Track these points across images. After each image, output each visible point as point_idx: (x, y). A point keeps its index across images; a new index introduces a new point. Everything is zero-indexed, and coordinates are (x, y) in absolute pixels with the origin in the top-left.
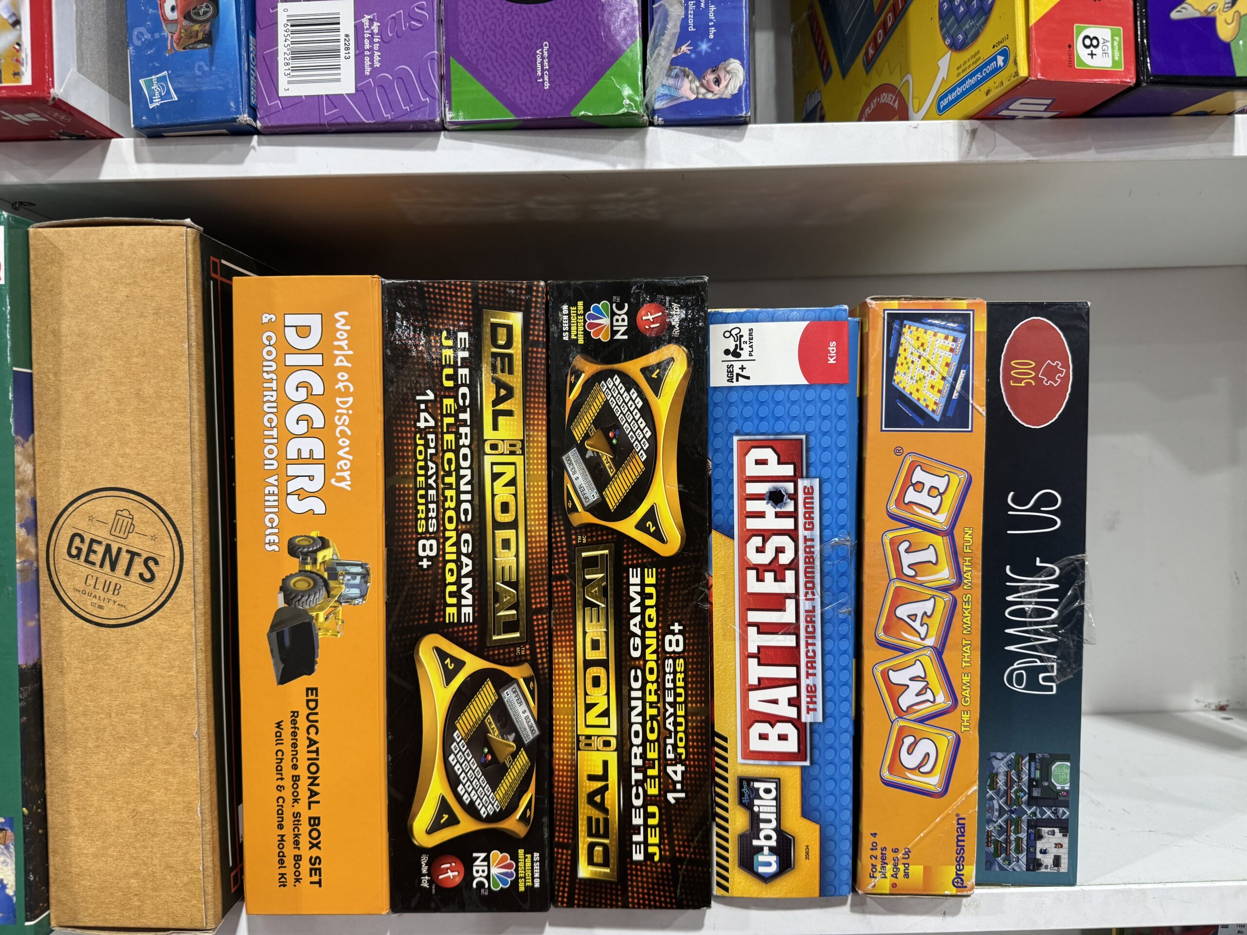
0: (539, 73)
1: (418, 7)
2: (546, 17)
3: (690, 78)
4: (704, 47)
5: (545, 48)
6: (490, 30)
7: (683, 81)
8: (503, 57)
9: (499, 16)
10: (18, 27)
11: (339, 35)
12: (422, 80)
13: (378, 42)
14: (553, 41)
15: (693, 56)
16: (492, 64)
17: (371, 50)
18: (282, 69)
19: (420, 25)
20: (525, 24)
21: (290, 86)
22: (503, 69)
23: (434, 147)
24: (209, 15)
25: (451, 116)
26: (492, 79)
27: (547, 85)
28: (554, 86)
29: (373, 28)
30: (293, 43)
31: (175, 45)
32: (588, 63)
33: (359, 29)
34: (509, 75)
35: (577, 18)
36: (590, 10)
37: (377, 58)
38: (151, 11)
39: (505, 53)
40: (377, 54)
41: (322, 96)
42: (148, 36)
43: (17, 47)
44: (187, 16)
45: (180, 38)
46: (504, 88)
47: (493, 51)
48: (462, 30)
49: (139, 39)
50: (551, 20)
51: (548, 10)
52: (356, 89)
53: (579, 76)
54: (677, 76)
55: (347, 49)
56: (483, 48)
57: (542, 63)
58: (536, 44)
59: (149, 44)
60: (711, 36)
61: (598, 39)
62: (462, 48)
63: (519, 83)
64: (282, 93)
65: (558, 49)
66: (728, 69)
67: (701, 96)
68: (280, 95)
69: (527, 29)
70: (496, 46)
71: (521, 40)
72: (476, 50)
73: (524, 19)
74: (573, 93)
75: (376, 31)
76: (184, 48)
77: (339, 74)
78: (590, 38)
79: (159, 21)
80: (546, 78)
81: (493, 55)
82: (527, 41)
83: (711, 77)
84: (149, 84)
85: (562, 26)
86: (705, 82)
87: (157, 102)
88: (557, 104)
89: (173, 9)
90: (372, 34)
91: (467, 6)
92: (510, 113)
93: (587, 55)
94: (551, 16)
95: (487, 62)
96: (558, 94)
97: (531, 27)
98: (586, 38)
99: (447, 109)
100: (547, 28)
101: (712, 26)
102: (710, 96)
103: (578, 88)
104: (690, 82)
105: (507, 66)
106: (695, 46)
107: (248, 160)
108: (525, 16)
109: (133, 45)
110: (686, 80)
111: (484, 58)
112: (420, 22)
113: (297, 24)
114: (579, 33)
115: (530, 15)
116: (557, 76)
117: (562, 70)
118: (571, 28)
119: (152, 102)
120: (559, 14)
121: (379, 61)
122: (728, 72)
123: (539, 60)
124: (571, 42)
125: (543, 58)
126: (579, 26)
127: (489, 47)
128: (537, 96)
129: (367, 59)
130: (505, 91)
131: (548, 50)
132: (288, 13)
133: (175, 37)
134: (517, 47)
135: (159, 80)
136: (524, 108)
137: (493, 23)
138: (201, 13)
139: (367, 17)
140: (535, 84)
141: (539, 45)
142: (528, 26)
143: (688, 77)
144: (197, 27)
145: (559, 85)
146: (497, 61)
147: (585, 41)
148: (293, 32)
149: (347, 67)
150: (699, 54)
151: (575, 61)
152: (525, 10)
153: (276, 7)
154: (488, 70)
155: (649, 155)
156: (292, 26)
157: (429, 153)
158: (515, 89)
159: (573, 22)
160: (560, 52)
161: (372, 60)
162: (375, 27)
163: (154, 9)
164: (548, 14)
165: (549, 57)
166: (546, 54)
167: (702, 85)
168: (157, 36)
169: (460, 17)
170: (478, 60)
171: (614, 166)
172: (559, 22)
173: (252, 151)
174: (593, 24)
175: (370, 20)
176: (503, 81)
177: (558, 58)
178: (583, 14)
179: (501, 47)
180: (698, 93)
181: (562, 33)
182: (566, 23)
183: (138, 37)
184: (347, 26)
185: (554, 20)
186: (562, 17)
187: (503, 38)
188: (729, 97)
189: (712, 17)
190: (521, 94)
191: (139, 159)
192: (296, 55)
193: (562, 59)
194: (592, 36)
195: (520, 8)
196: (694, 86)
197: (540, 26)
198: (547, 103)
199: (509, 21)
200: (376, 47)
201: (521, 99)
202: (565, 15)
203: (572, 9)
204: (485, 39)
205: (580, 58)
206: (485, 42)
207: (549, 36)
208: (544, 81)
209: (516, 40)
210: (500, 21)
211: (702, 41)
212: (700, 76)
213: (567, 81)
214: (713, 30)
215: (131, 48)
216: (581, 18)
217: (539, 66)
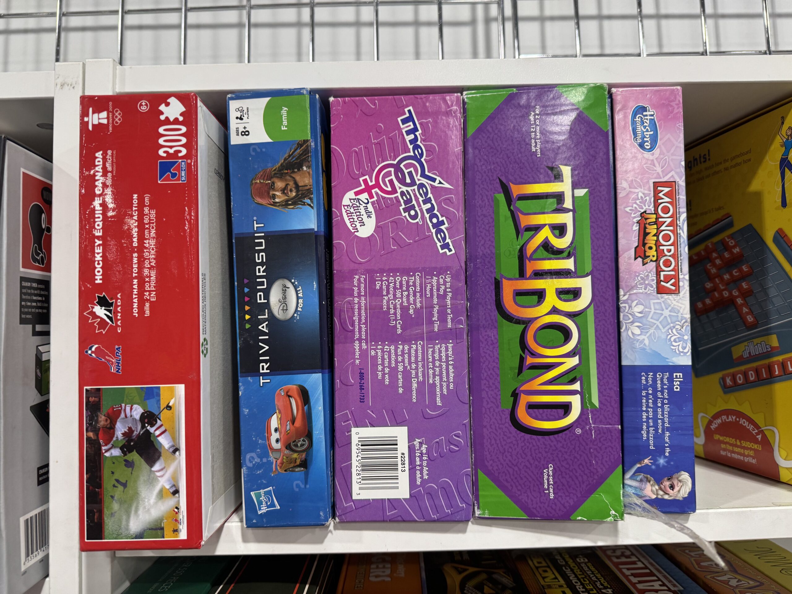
0: (546, 486)
1: (455, 435)
2: (551, 446)
3: (651, 483)
4: (662, 461)
5: (551, 469)
6: (508, 452)
7: (646, 484)
8: (519, 472)
9: (515, 442)
10: (177, 495)
11: (397, 454)
12: (460, 490)
13: (426, 460)
14: (556, 464)
15: (653, 467)
16: (510, 477)
17: (421, 465)
18: (355, 478)
19: (457, 449)
20: (535, 450)
21: (361, 491)
22: (518, 481)
23: (464, 531)
24: (305, 447)
25: (479, 513)
26: (510, 488)
27: (552, 496)
28: (557, 496)
29: (422, 449)
30: (363, 458)
31: (278, 468)
32: (583, 482)
33: (411, 449)
34: (523, 486)
35: (574, 449)
36: (584, 444)
37: (425, 472)
38: (260, 441)
39: (520, 470)
40: (425, 469)
41: (385, 499)
42: (257, 460)
43: (176, 510)
44: (288, 447)
45: (282, 463)
46: (519, 495)
47: (511, 467)
48: (487, 450)
49: (251, 462)
50: (554, 448)
51: (552, 442)
52: (410, 495)
53: (576, 491)
54: (641, 481)
55: (403, 464)
56: (503, 465)
57: (548, 480)
58: (543, 465)
59: (258, 466)
60: (667, 454)
61: (591, 465)
62: (486, 463)
63: (531, 492)
64: (355, 497)
65: (560, 470)
66: (680, 479)
67: (660, 497)
68: (354, 498)
69: (536, 454)
70: (513, 464)
71: (532, 462)
72: (497, 466)
73: (534, 446)
74: (572, 503)
75: (424, 451)
76: (285, 471)
77: (397, 483)
78: (584, 464)
79: (267, 449)
80: (551, 490)
81: (511, 471)
82: (536, 463)
83: (667, 483)
84: (258, 496)
85: (563, 454)
86: (662, 487)
87: (264, 510)
88: (560, 510)
89: (277, 441)
90: (422, 453)
91: (490, 433)
92: (524, 514)
93: (582, 476)
94: (555, 446)
95: (506, 475)
96: (561, 503)
97: (540, 452)
98: (581, 464)
99: (476, 508)
100: (552, 454)
101: (667, 447)
102: (666, 497)
103: (576, 499)
104: (652, 485)
105: (522, 479)
106: (654, 460)
107: (326, 540)
108: (535, 444)
109: (246, 466)
110: (648, 484)
111: (504, 472)
112: (458, 447)
113: (366, 444)
114: (576, 460)
115: (539, 444)
116: (560, 490)
117: (563, 485)
118: (570, 456)
119: (260, 509)
120: (560, 445)
121: (427, 474)
122: (680, 481)
123: (546, 477)
124: (570, 466)
125: (549, 476)
126: (576, 455)
127: (507, 464)
128: (545, 503)
129: (418, 472)
130: (520, 497)
131: (552, 471)
132: (359, 436)
133: (279, 462)
134: (529, 466)
135: (266, 493)
136: (534, 511)
137: (510, 447)
138: (299, 445)
139: (418, 440)
140: (543, 494)
141: (546, 466)
142: (537, 451)
143: (649, 482)
144: (295, 455)
145: (561, 496)
146: (513, 475)
147: (581, 467)
148: (363, 450)
149: (404, 478)
150: (658, 466)
151: (573, 480)
152: (534, 439)
153: (351, 431)
154: (507, 480)
155: (620, 535)
156: (362, 445)
157: (460, 536)
158: (528, 496)
159: (571, 452)
160: (562, 472)
161: (422, 473)
162: (424, 448)
163: (263, 440)
164: (552, 444)
165: (553, 476)
166: (551, 473)
167: (661, 489)
168: (265, 460)
169: (485, 441)
170: (499, 473)
171: (596, 542)
172: (560, 451)
173: (330, 534)
174: (587, 454)
175: (420, 443)
176: (519, 490)
177: (560, 477)
178: (579, 447)
179: (516, 465)
180: (657, 494)
181: (564, 459)
182: (566, 452)
183: (250, 460)
184: (403, 447)
185: (557, 449)
186: (563, 447)
187: (518, 458)
188: (681, 499)
189: (667, 440)
190: (532, 501)
191: (245, 540)
192: (365, 467)
193: (563, 477)
194: (586, 463)
195: (531, 437)
196: (654, 489)
197: (546, 452)
198: (552, 509)
199: (522, 447)
200: (425, 463)
201: (532, 505)
202: (565, 446)
203: (570, 442)
204: (504, 458)
205: (577, 478)
206: (505, 461)
207: (553, 460)
208: (549, 492)
209: (528, 461)
210: (516, 446)
211: (660, 457)
212: (659, 482)
213: (567, 494)
214: (668, 450)
215: (245, 468)
216: (577, 449)
217: (546, 481)
